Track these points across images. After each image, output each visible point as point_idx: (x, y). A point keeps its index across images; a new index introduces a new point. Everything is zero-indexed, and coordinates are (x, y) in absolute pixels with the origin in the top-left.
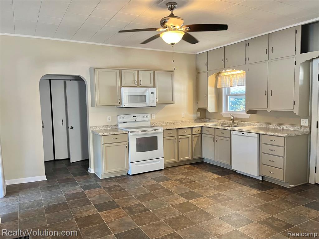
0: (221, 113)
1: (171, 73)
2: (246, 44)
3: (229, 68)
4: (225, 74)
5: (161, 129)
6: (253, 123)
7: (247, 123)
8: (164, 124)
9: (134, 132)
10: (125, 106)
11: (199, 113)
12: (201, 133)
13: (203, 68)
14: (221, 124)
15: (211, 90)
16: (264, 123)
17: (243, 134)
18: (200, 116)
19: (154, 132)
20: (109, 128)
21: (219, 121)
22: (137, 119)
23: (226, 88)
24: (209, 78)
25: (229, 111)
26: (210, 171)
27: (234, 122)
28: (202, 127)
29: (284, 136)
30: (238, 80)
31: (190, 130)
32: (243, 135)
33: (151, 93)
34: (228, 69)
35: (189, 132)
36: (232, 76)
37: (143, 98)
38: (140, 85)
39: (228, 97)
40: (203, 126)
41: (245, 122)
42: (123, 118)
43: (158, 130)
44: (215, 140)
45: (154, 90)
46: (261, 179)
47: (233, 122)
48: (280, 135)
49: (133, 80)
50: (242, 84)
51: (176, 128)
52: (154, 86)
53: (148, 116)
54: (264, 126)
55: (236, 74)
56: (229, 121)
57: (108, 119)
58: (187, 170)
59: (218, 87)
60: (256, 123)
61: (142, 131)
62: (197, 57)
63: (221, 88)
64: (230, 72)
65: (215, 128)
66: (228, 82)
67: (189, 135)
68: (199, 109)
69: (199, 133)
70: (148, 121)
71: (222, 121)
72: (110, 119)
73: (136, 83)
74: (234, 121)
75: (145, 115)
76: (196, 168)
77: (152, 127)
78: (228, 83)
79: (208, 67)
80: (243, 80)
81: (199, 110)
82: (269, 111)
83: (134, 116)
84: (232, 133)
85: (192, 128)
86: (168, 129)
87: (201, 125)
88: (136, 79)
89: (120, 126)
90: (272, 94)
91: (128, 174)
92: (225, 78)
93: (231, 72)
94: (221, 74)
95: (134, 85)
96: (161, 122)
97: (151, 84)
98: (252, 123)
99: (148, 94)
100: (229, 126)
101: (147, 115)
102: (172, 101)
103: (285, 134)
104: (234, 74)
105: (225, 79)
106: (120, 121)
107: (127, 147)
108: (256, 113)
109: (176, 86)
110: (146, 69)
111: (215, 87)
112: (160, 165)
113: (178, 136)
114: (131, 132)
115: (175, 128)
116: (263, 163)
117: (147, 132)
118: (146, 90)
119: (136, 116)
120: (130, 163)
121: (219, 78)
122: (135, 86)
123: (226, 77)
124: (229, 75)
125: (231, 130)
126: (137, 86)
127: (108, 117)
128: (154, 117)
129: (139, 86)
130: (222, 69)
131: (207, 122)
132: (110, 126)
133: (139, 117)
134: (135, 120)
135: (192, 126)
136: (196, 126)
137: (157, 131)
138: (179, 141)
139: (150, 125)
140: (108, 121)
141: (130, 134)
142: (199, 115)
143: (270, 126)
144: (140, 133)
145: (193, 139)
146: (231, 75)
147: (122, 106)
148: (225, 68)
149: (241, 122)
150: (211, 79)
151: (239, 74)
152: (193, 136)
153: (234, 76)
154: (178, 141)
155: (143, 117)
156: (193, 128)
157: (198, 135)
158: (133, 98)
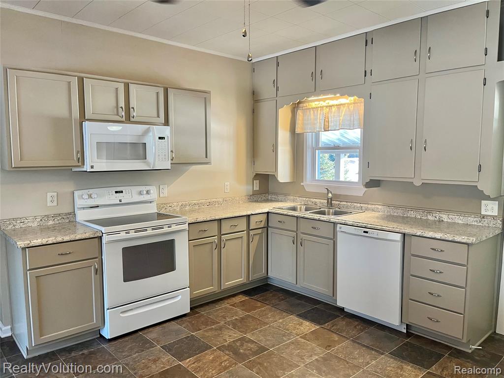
0: (302, 184)
1: (203, 96)
2: (368, 39)
3: (325, 91)
4: (313, 105)
5: (184, 223)
6: (373, 206)
7: (359, 205)
8: (187, 208)
9: (118, 232)
10: (92, 167)
11: (257, 182)
12: (267, 227)
13: (267, 91)
14: (304, 207)
15: (284, 136)
16: (396, 207)
17: (365, 232)
18: (258, 189)
19: (166, 229)
20: (51, 223)
21: (298, 199)
22: (125, 197)
23: (312, 135)
24: (280, 111)
25: (318, 180)
26: (292, 313)
27: (331, 202)
28: (268, 213)
29: (469, 241)
30: (341, 118)
31: (245, 220)
32: (365, 234)
33: (160, 138)
34: (324, 94)
35: (242, 225)
36: (328, 110)
37: (139, 149)
38: (132, 119)
39: (317, 151)
40: (270, 211)
41: (355, 204)
42: (90, 196)
43: (177, 224)
44: (297, 242)
45: (166, 131)
46: (405, 331)
47: (330, 204)
48: (458, 238)
49: (115, 105)
50: (350, 127)
51: (217, 218)
52: (167, 123)
53: (152, 192)
54: (399, 212)
55: (337, 105)
56: (319, 200)
57: (49, 199)
58: (241, 313)
59: (298, 131)
60: (380, 207)
61: (137, 231)
62: (253, 66)
63: (303, 133)
64: (324, 100)
65: (297, 217)
66: (318, 121)
67: (243, 231)
68: (257, 174)
69: (263, 226)
70: (151, 202)
71: (304, 199)
72: (55, 199)
73: (123, 114)
74: (331, 200)
75: (144, 189)
76: (259, 304)
77: (160, 216)
78: (320, 123)
79: (277, 90)
80: (352, 118)
81: (258, 176)
82: (418, 183)
83: (116, 192)
84: (338, 229)
85: (248, 216)
86: (199, 220)
87: (266, 210)
88: (122, 103)
89: (81, 216)
90: (426, 148)
91: (101, 336)
92: (312, 112)
93: (327, 101)
94: (305, 105)
95: (117, 118)
96: (180, 204)
97: (158, 117)
98: (369, 206)
99: (151, 141)
100: (323, 213)
101: (148, 188)
102: (206, 157)
103: (471, 238)
104: (333, 106)
105: (312, 116)
106: (79, 203)
107: (100, 272)
108: (379, 187)
109: (215, 127)
110: (147, 81)
111: (290, 131)
112: (181, 304)
113: (220, 234)
114: (109, 234)
115: (213, 218)
116: (412, 298)
117: (150, 232)
118: (146, 132)
119: (122, 192)
120: (105, 309)
121: (300, 113)
122: (120, 119)
123: (316, 112)
124: (322, 107)
125: (335, 224)
126: (124, 119)
127: (49, 195)
128: (166, 191)
129: (128, 119)
130: (309, 94)
131: (271, 201)
132: (55, 216)
133: (131, 194)
134: (120, 201)
135: (249, 213)
136: (257, 212)
137: (174, 228)
138: (222, 246)
139: (156, 211)
140: (49, 204)
141: (105, 239)
142: (256, 188)
143: (412, 214)
144: (133, 234)
145: (251, 240)
146: (327, 107)
147: (85, 166)
148: (316, 91)
149: (346, 203)
150: (284, 114)
151: (345, 104)
152: (252, 233)
153: (334, 109)
154: (219, 246)
155: (140, 193)
156: (252, 218)
157: (260, 231)
158: (114, 149)
